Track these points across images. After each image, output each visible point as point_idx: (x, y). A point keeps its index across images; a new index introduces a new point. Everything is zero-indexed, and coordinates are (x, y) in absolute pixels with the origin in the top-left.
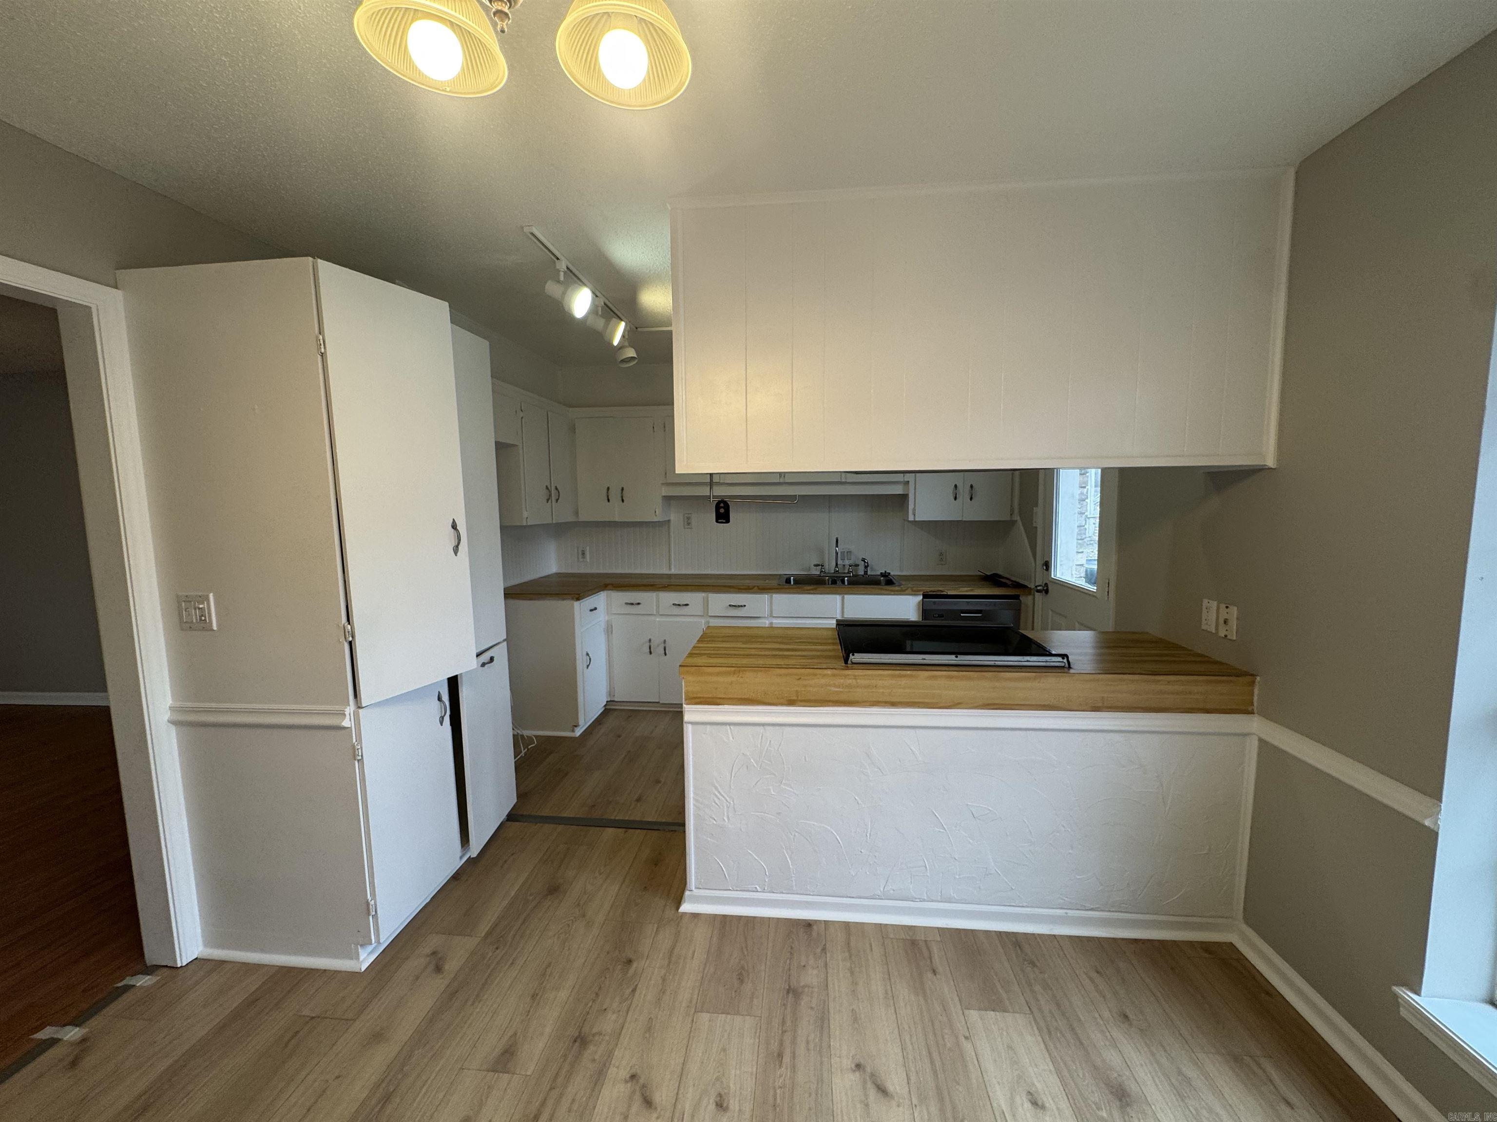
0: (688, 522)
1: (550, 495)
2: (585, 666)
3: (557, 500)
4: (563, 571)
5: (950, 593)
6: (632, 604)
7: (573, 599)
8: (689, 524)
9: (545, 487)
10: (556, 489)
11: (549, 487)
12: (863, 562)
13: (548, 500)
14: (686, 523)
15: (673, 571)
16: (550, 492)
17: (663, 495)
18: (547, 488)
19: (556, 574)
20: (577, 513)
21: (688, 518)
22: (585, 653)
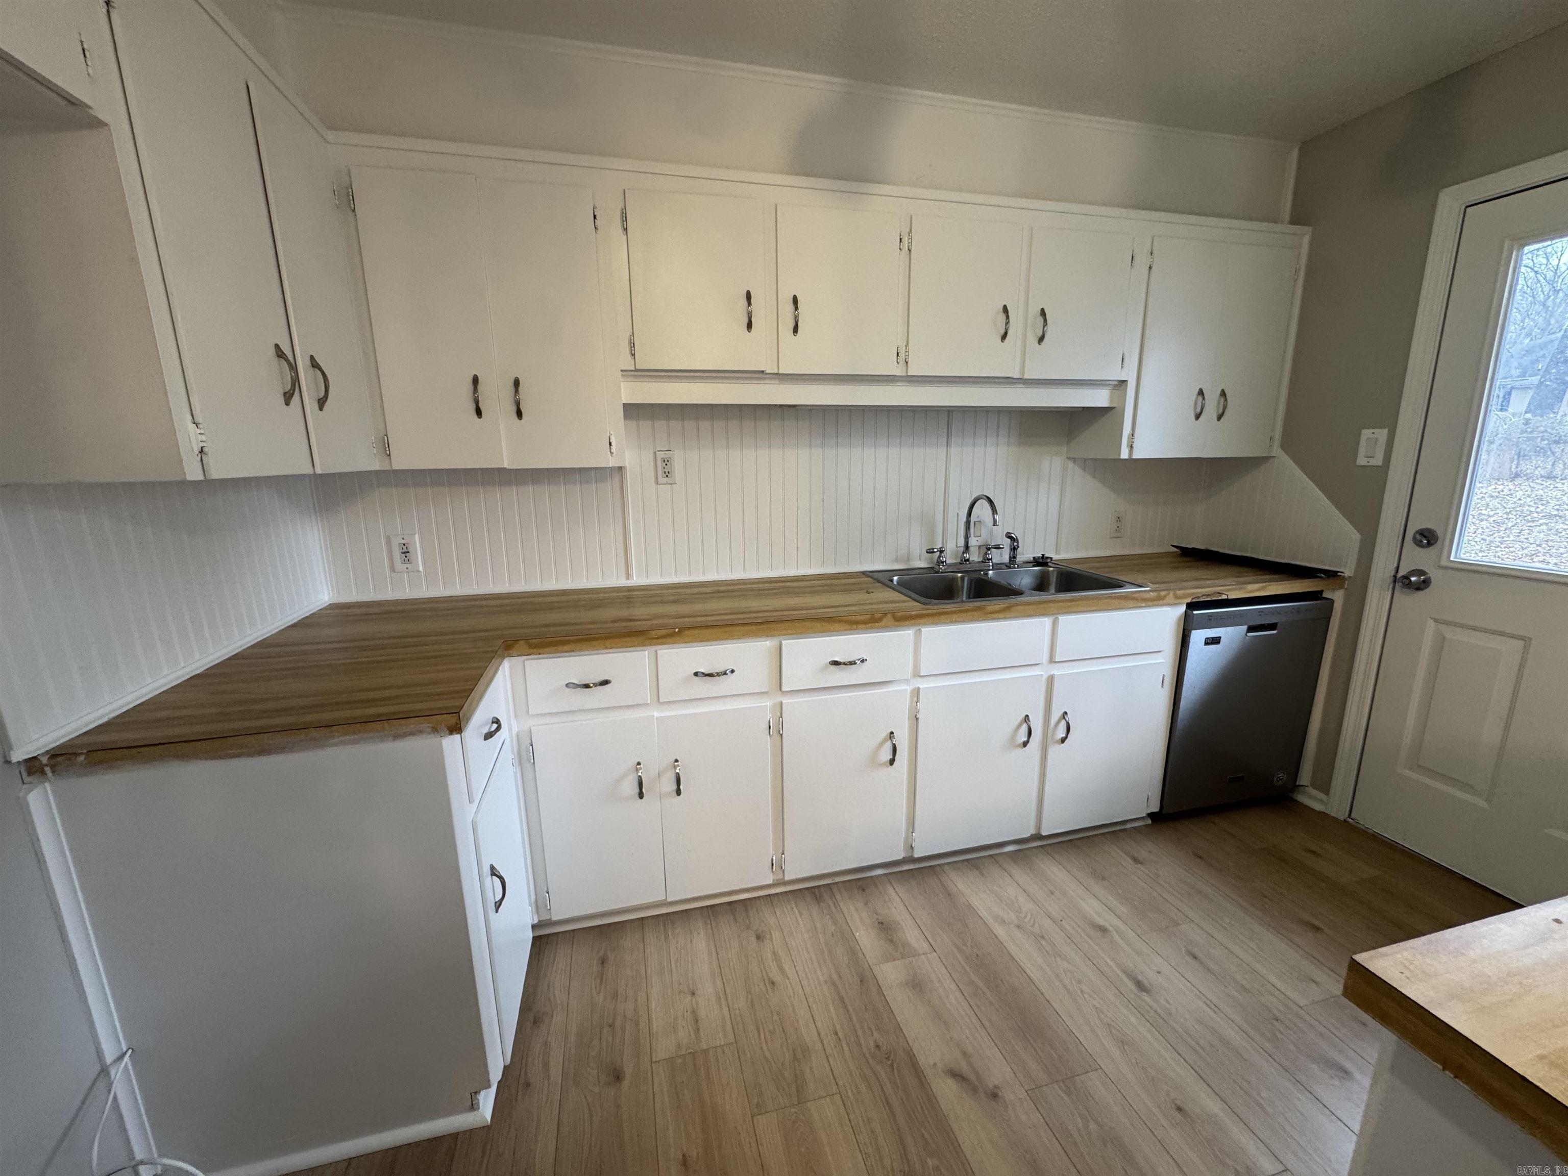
0: (665, 469)
1: (296, 380)
2: (492, 907)
3: (322, 403)
4: (353, 596)
5: (1233, 595)
6: (587, 686)
7: (435, 730)
8: (667, 474)
9: (272, 351)
10: (315, 364)
11: (287, 350)
12: (1009, 540)
13: (288, 397)
14: (660, 473)
15: (637, 580)
16: (293, 367)
17: (625, 402)
18: (280, 354)
19: (333, 607)
20: (385, 448)
21: (666, 461)
22: (486, 870)
